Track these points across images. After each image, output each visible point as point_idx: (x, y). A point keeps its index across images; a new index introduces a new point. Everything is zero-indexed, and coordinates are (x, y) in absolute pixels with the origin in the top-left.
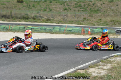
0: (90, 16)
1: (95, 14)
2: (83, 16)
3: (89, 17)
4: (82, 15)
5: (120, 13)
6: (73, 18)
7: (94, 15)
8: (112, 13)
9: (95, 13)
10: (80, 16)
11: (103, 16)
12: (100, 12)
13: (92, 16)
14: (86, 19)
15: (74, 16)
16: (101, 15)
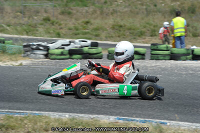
0: (63, 13)
1: (78, 8)
2: (46, 12)
3: (60, 16)
4: (43, 10)
5: (144, 7)
6: (18, 16)
7: (74, 12)
8: (126, 7)
9: (78, 5)
10: (38, 12)
11: (98, 12)
12: (93, 4)
13: (69, 13)
14: (49, 20)
15: (21, 13)
16: (95, 12)
